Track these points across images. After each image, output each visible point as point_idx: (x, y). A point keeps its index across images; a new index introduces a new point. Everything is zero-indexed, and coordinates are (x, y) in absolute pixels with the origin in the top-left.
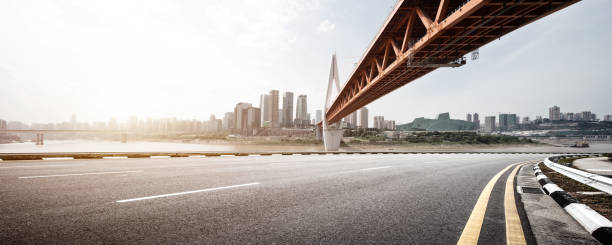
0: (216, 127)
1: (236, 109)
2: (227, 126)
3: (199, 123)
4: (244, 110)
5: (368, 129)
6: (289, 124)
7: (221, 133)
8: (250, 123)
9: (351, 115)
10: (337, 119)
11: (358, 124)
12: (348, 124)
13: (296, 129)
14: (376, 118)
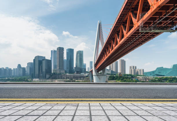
0: (21, 72)
1: (34, 60)
2: (29, 72)
3: (10, 70)
4: (40, 61)
5: (125, 75)
6: (71, 71)
7: (25, 77)
8: (44, 70)
9: (114, 63)
10: (103, 67)
11: (119, 71)
12: (112, 71)
13: (75, 74)
14: (131, 67)
